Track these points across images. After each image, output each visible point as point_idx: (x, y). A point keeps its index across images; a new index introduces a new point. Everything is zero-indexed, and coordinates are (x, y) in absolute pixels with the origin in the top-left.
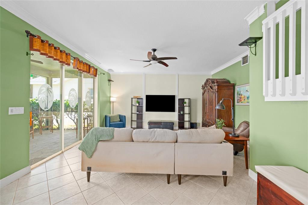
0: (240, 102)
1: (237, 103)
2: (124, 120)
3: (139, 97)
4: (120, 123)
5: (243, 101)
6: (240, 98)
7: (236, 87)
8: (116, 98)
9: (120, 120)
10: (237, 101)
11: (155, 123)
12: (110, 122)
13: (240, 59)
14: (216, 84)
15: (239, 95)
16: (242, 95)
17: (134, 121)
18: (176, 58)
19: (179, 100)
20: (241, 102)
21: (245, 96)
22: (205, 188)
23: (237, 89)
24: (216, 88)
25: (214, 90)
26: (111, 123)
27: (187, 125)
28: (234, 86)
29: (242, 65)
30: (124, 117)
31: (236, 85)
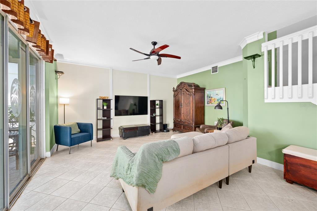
0: (210, 104)
1: (207, 104)
2: (91, 130)
3: (107, 98)
4: (86, 135)
5: (213, 102)
6: (210, 100)
7: (206, 91)
8: (70, 98)
9: (80, 131)
10: (207, 102)
11: (132, 129)
12: (71, 134)
13: (210, 68)
14: (193, 88)
15: (210, 97)
16: (212, 98)
17: (100, 129)
18: (179, 58)
19: (151, 101)
20: (212, 104)
21: (215, 99)
22: (244, 179)
23: (207, 92)
24: (193, 91)
25: (192, 93)
26: (73, 136)
27: (158, 127)
28: (204, 89)
29: (212, 74)
30: (90, 125)
31: (206, 89)
